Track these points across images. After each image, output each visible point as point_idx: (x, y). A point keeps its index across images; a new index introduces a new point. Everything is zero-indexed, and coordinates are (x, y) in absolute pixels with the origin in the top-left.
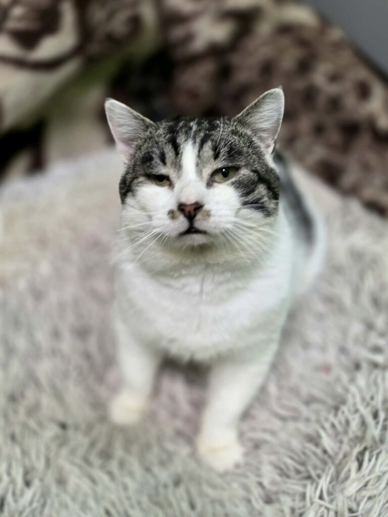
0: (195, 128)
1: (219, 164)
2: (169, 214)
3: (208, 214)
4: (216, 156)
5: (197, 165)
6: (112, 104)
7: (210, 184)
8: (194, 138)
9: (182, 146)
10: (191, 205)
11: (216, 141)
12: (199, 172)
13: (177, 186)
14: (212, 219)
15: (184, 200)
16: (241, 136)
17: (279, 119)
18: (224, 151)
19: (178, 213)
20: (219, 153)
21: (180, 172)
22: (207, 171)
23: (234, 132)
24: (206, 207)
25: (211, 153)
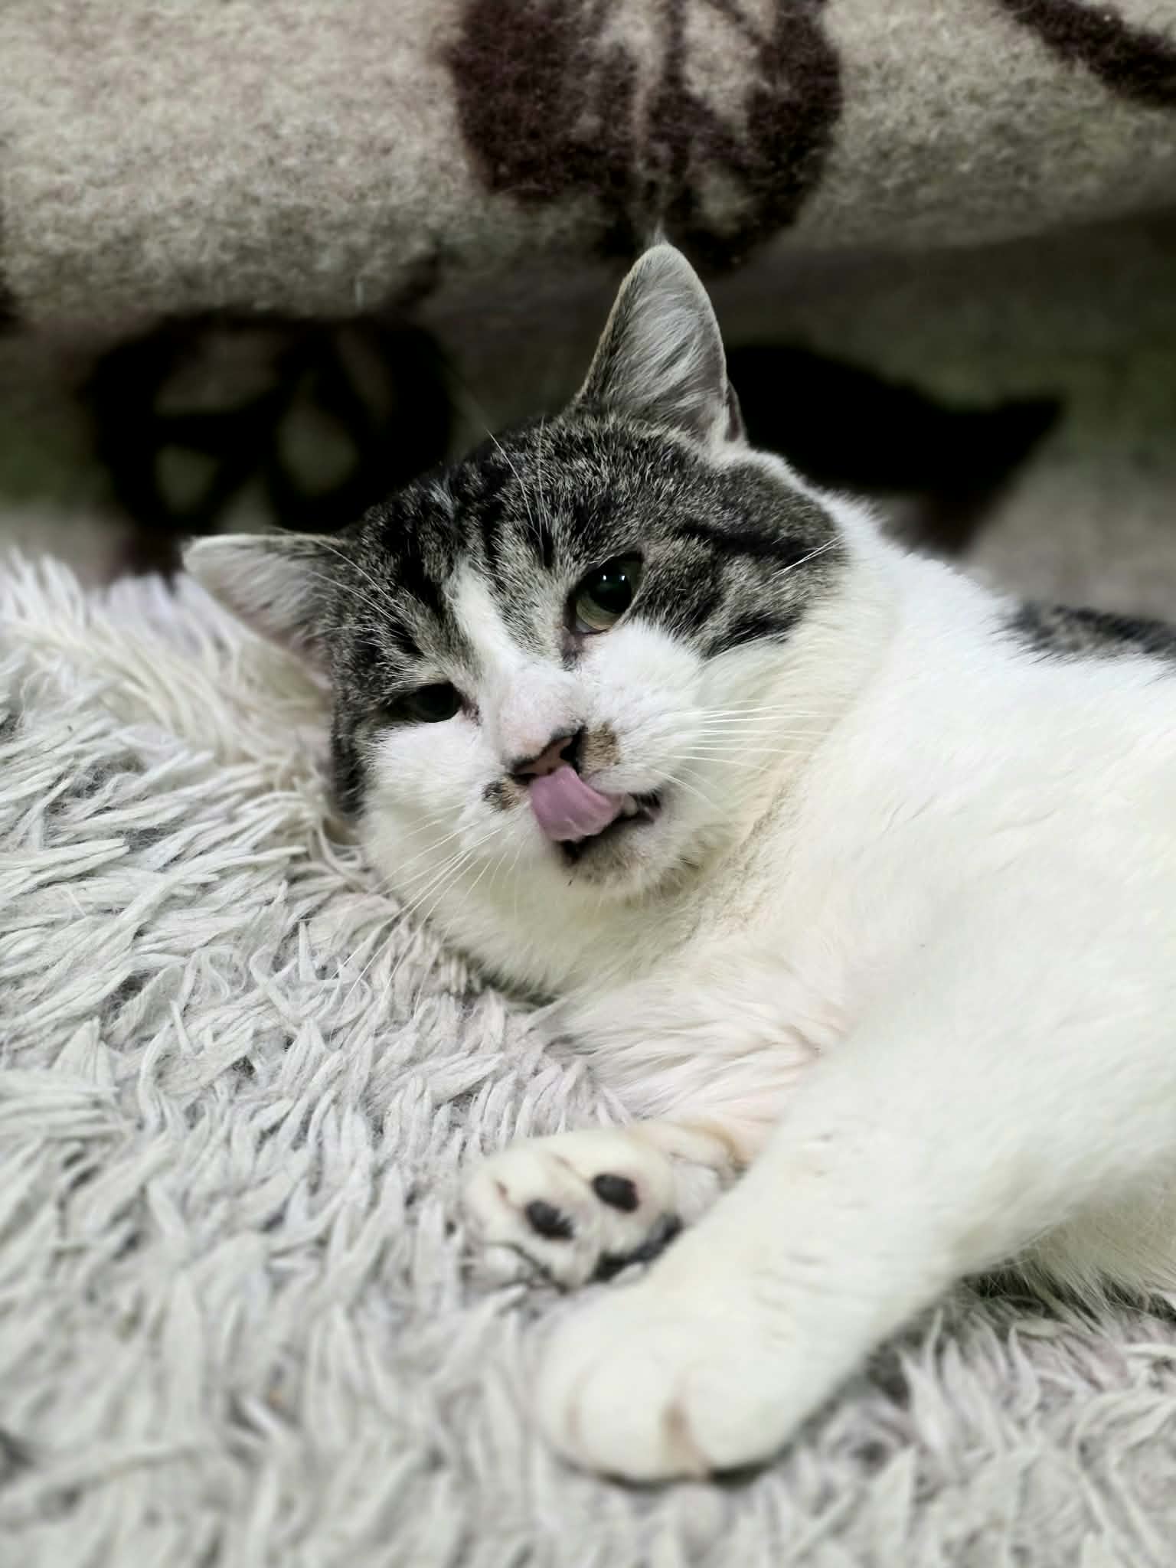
1: (570, 573)
2: (486, 796)
3: (610, 739)
4: (546, 557)
6: (206, 552)
7: (570, 655)
10: (545, 751)
11: (525, 516)
12: (526, 635)
13: (484, 703)
15: (517, 750)
18: (558, 529)
20: (548, 543)
21: (471, 659)
22: (547, 613)
23: (565, 450)
24: (594, 727)
25: (526, 555)
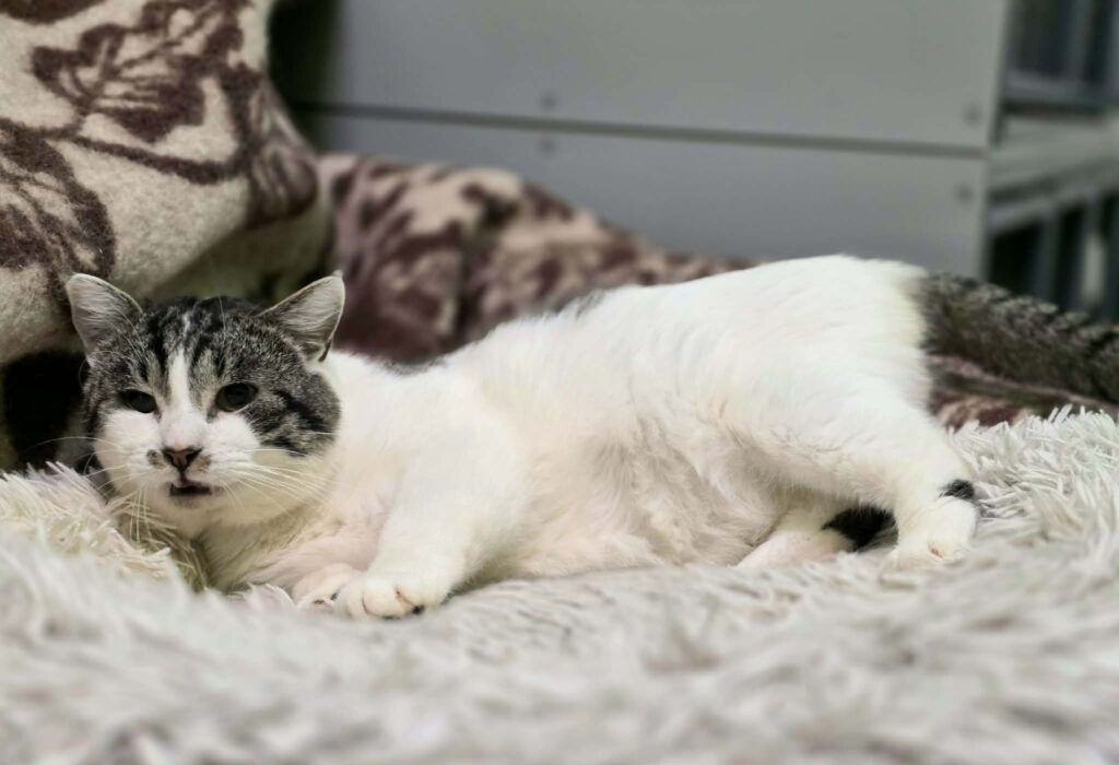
0: (187, 325)
1: (226, 381)
2: (148, 455)
3: (207, 462)
4: (219, 373)
5: (192, 387)
7: (211, 416)
8: (187, 345)
9: (169, 357)
10: (183, 451)
11: (219, 349)
12: (197, 399)
13: (165, 415)
14: (212, 467)
15: (171, 443)
16: (262, 335)
17: (336, 316)
18: (230, 362)
19: (162, 460)
20: (223, 366)
21: (168, 396)
22: (208, 396)
24: (204, 453)
25: (211, 367)
